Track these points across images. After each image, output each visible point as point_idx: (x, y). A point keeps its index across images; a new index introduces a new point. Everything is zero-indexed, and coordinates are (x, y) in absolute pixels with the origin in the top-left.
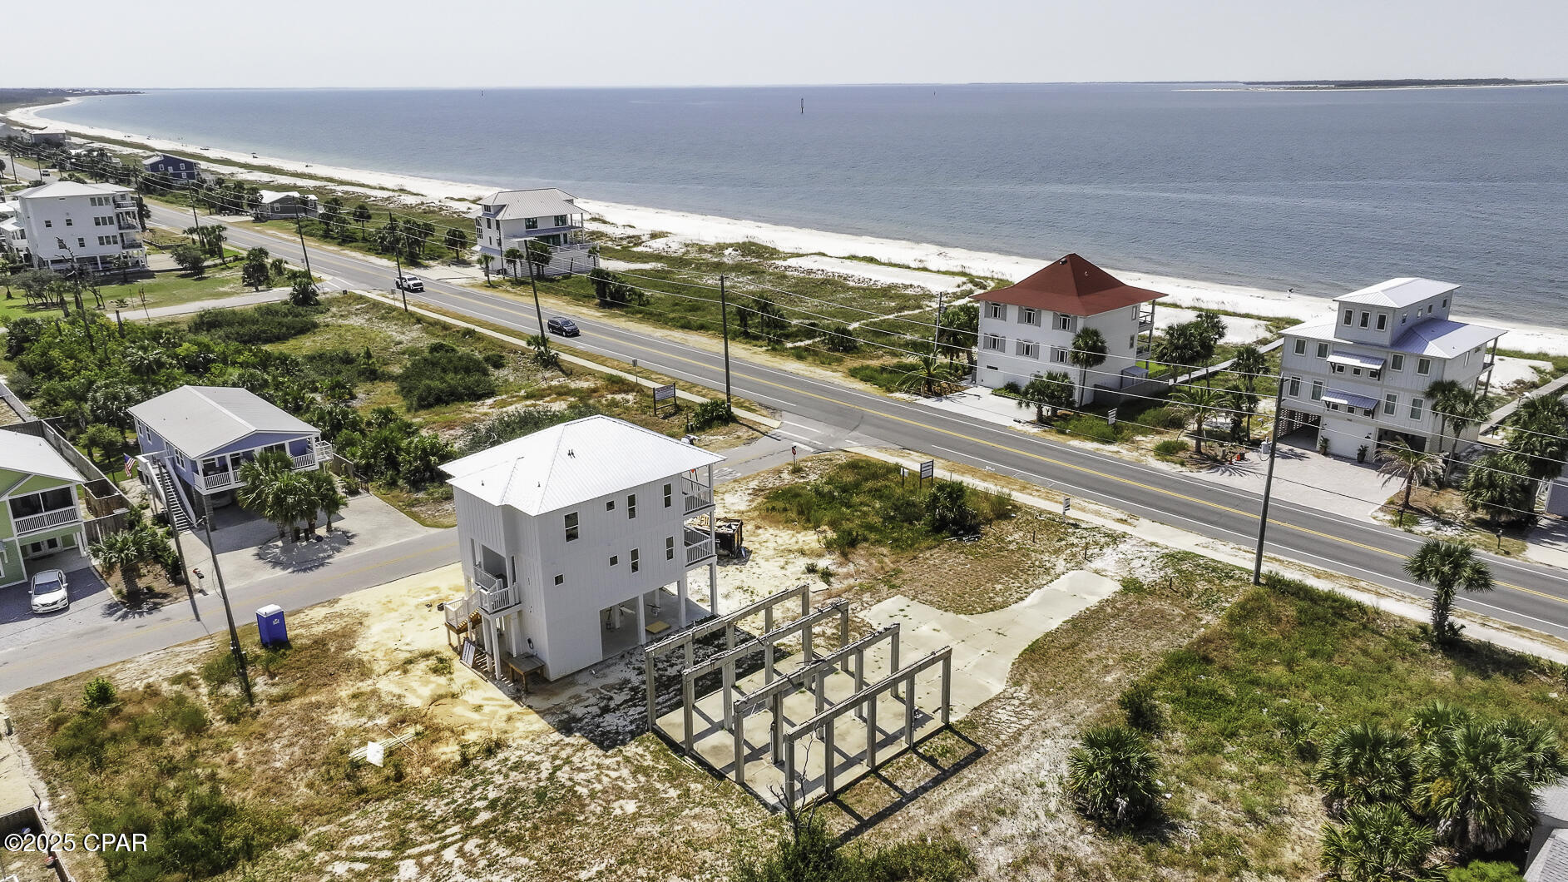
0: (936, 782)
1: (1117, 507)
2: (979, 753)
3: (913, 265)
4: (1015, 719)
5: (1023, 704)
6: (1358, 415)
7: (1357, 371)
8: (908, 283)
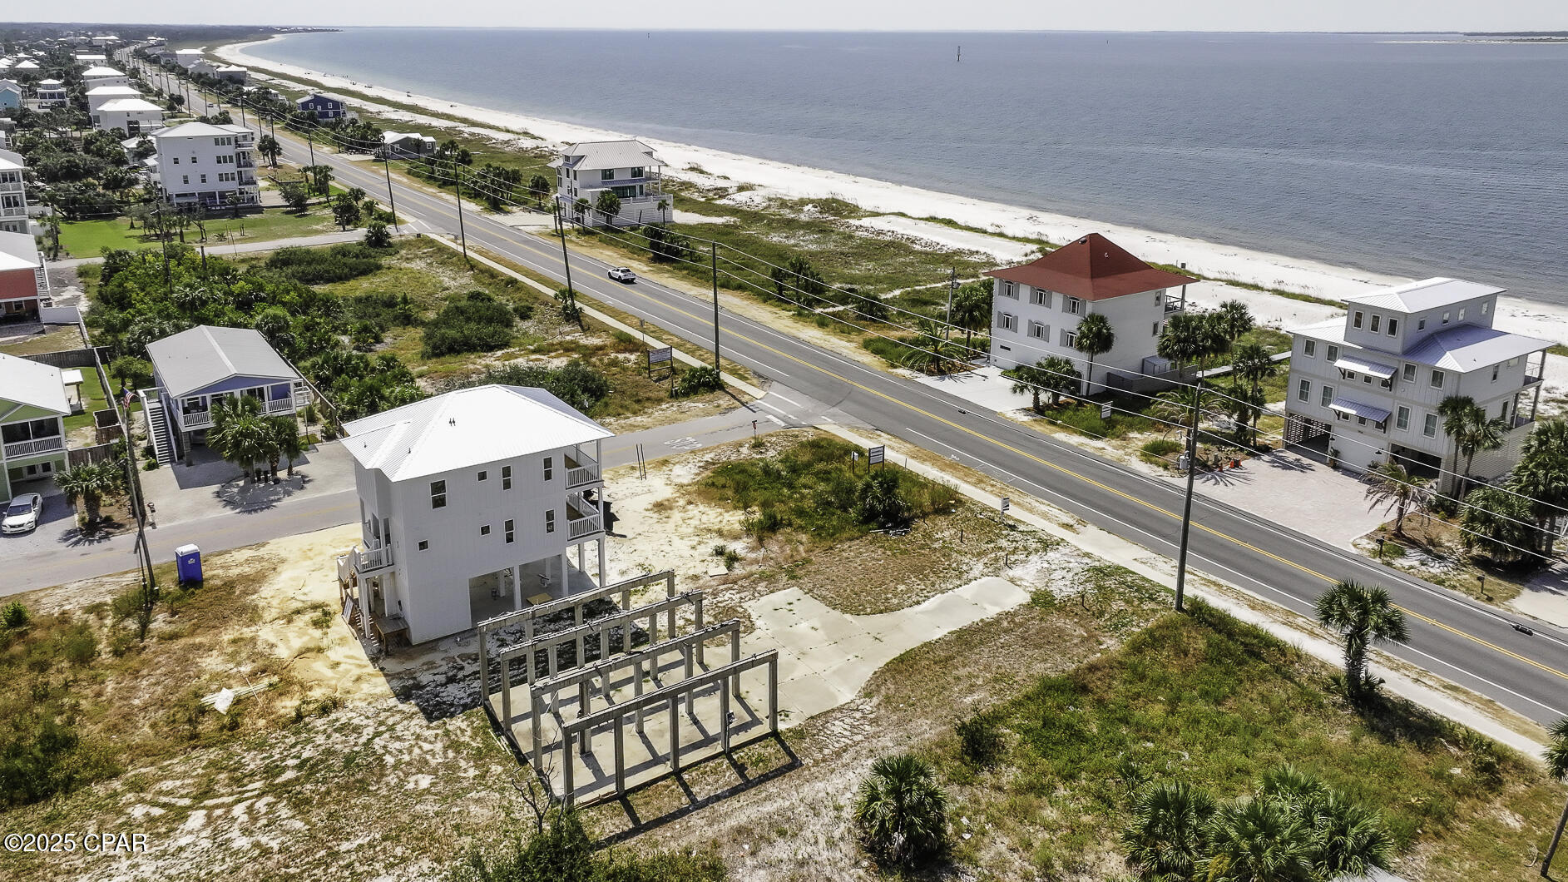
0: (734, 792)
1: (1069, 509)
2: (794, 764)
3: (990, 229)
4: (848, 733)
5: (864, 718)
6: (1370, 427)
7: (1368, 379)
8: (974, 249)
